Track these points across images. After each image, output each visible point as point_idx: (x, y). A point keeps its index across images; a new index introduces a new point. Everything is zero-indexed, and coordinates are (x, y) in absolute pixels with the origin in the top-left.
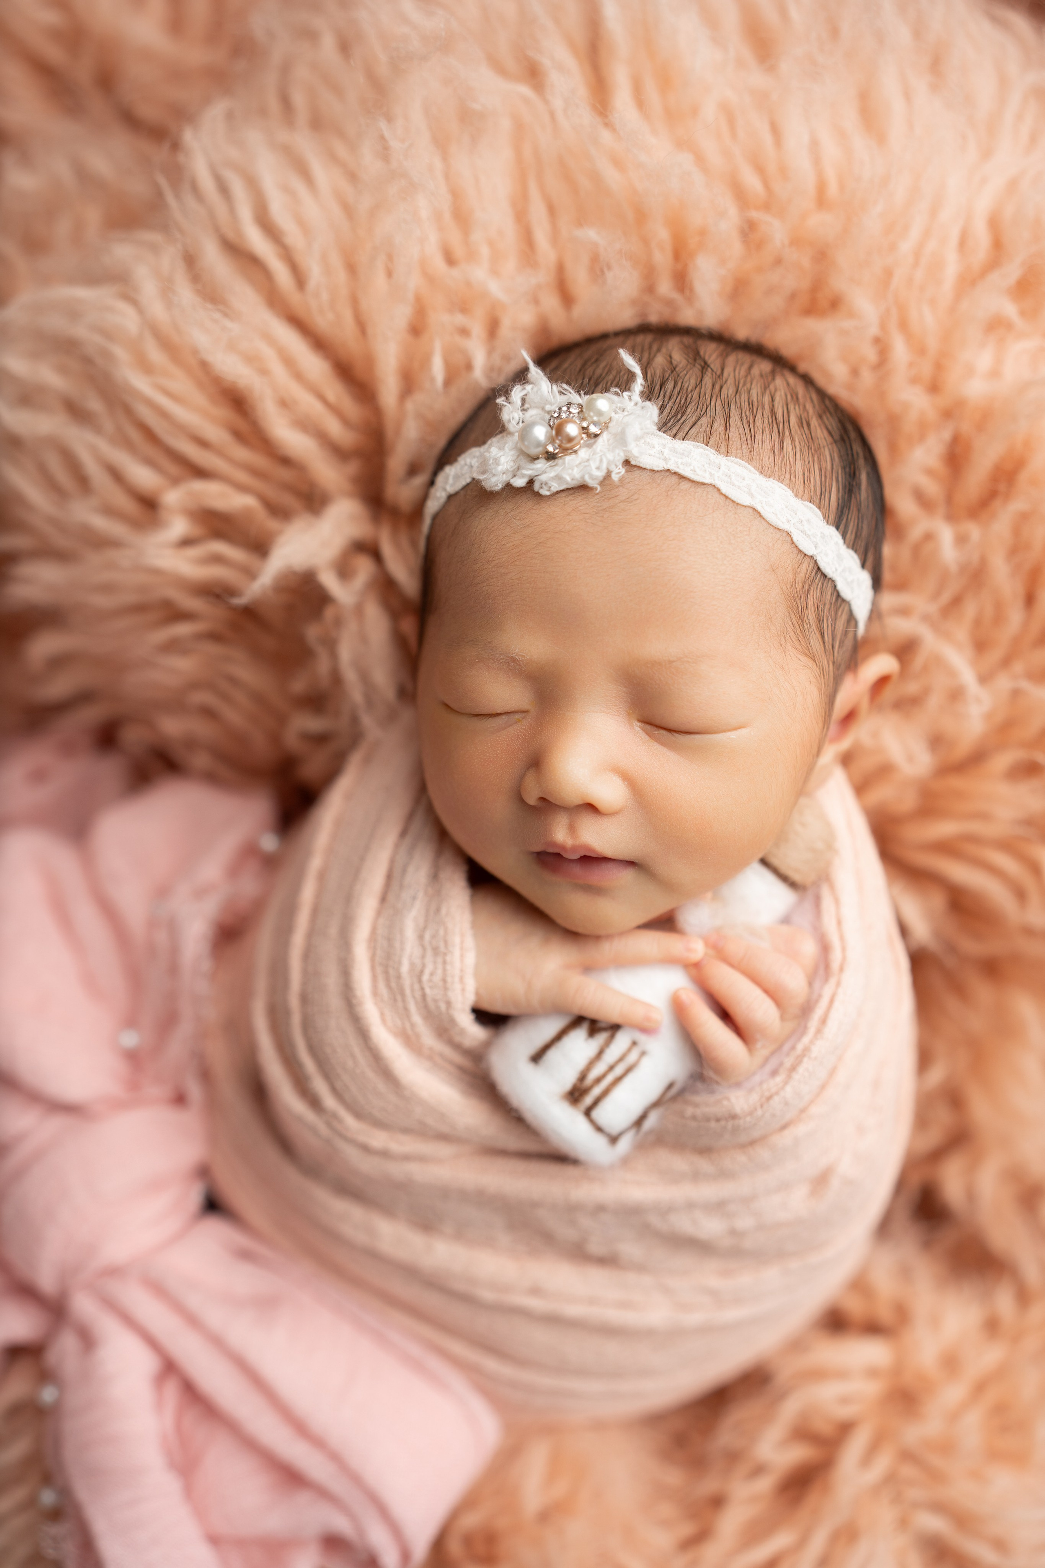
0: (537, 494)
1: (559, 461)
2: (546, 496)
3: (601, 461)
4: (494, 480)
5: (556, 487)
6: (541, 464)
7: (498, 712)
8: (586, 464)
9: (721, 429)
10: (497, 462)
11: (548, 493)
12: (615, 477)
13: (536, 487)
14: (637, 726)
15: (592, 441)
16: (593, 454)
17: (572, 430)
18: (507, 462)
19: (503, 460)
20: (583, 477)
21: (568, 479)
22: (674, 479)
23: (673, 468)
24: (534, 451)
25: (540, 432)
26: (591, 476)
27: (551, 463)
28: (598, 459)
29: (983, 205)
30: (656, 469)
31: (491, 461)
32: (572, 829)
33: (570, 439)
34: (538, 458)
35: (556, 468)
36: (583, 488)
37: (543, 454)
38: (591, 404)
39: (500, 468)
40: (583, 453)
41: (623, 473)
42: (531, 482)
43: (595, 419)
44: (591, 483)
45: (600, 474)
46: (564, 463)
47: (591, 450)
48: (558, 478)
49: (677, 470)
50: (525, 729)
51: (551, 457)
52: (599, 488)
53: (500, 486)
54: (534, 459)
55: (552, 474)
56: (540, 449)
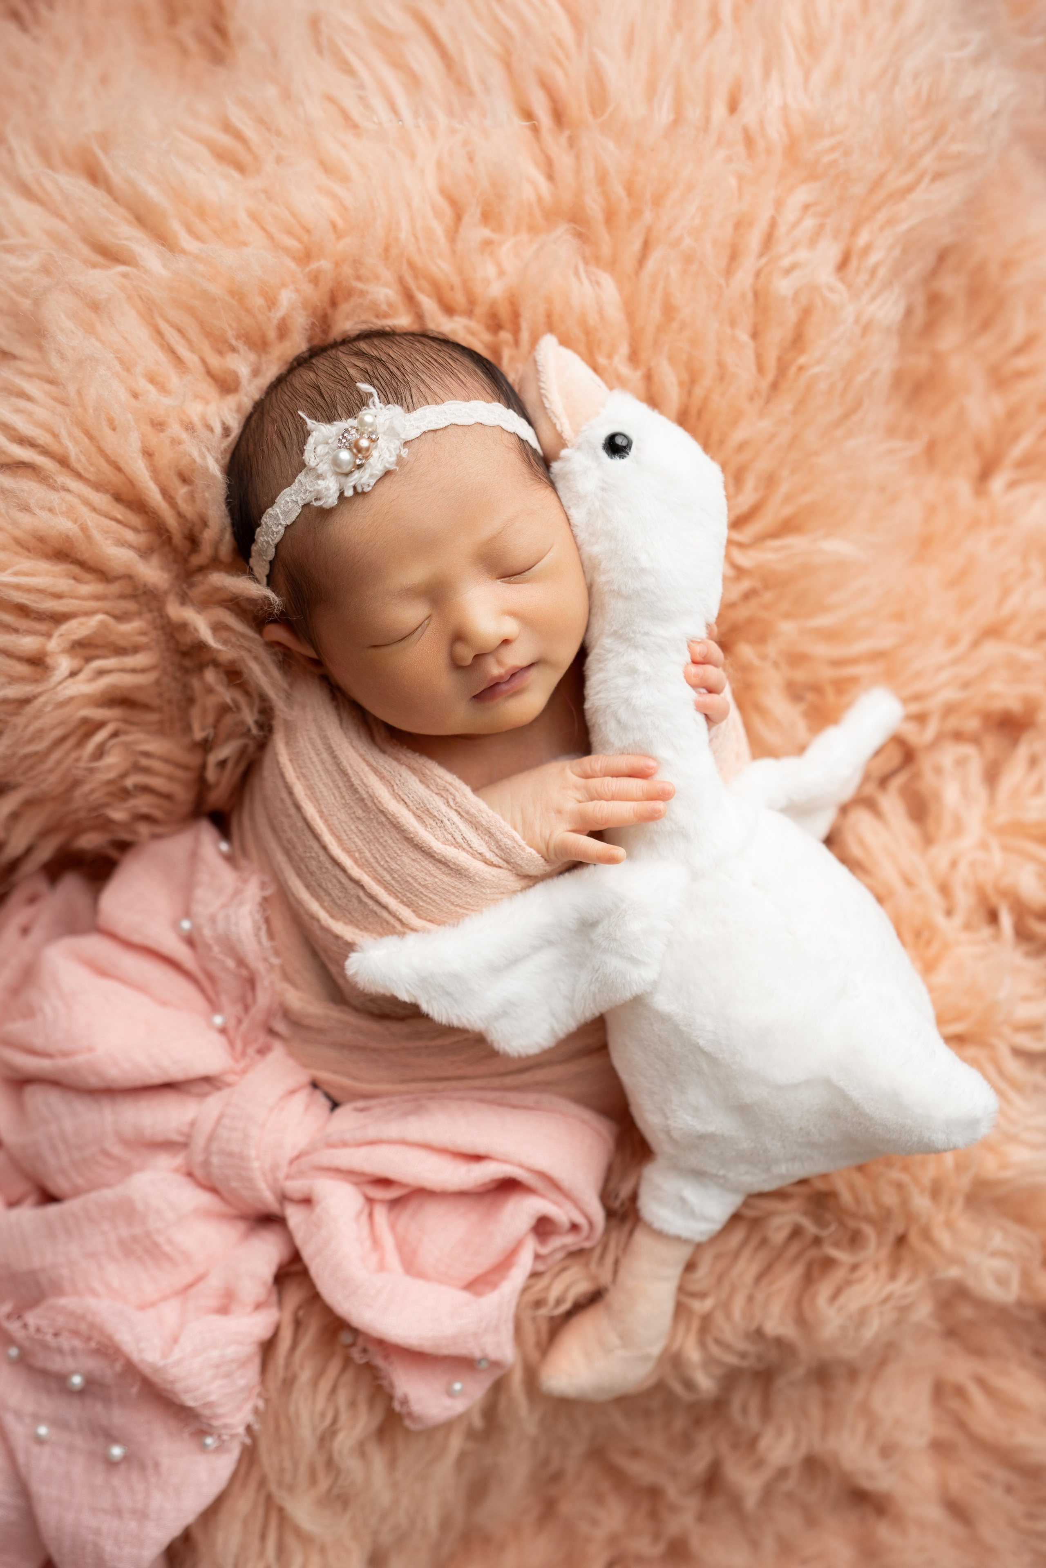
0: (363, 493)
1: (366, 466)
2: (371, 490)
3: (389, 451)
4: (330, 500)
5: (372, 482)
6: (356, 475)
7: (415, 627)
8: (381, 458)
9: (427, 390)
10: (327, 489)
11: (370, 488)
12: (404, 455)
13: (359, 490)
14: (498, 582)
15: (376, 443)
16: (382, 451)
17: (364, 443)
18: (334, 485)
19: (331, 485)
20: (385, 467)
21: (378, 472)
22: (430, 435)
23: (425, 429)
24: (346, 469)
25: (345, 455)
26: (388, 462)
27: (362, 469)
28: (387, 451)
29: (432, 184)
30: (417, 436)
31: (324, 490)
32: (499, 663)
33: (368, 449)
34: (351, 472)
35: (367, 471)
36: (387, 473)
37: (353, 468)
38: (362, 423)
39: (332, 491)
40: (375, 453)
41: (407, 451)
42: (355, 488)
43: (370, 430)
44: (392, 467)
45: (393, 459)
46: (370, 464)
47: (377, 450)
48: (371, 476)
49: (429, 429)
50: (436, 626)
51: (360, 467)
52: (398, 468)
53: (336, 502)
54: (347, 475)
55: (367, 476)
56: (351, 466)
